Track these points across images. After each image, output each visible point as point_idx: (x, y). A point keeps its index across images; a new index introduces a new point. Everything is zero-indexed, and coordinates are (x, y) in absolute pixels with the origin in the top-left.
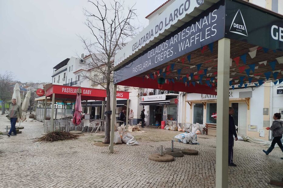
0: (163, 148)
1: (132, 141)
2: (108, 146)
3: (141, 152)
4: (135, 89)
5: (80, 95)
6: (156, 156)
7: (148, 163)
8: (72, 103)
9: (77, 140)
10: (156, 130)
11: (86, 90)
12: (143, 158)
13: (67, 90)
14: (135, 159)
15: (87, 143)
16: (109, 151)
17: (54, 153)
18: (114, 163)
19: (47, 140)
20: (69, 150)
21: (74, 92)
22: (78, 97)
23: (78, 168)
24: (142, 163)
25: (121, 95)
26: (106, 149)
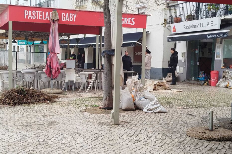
0: (214, 118)
1: (153, 105)
2: (109, 113)
3: (171, 125)
4: (158, 5)
5: (57, 23)
6: (199, 131)
7: (185, 142)
8: (42, 41)
9: (55, 103)
10: (200, 88)
11: (67, 14)
12: (174, 135)
13: (32, 15)
14: (160, 135)
15: (72, 108)
16: (111, 120)
17: (17, 123)
18: (121, 140)
19: (3, 103)
20: (43, 119)
21: (45, 18)
22: (52, 28)
23: (59, 146)
24: (173, 142)
25: (131, 22)
26: (107, 117)
